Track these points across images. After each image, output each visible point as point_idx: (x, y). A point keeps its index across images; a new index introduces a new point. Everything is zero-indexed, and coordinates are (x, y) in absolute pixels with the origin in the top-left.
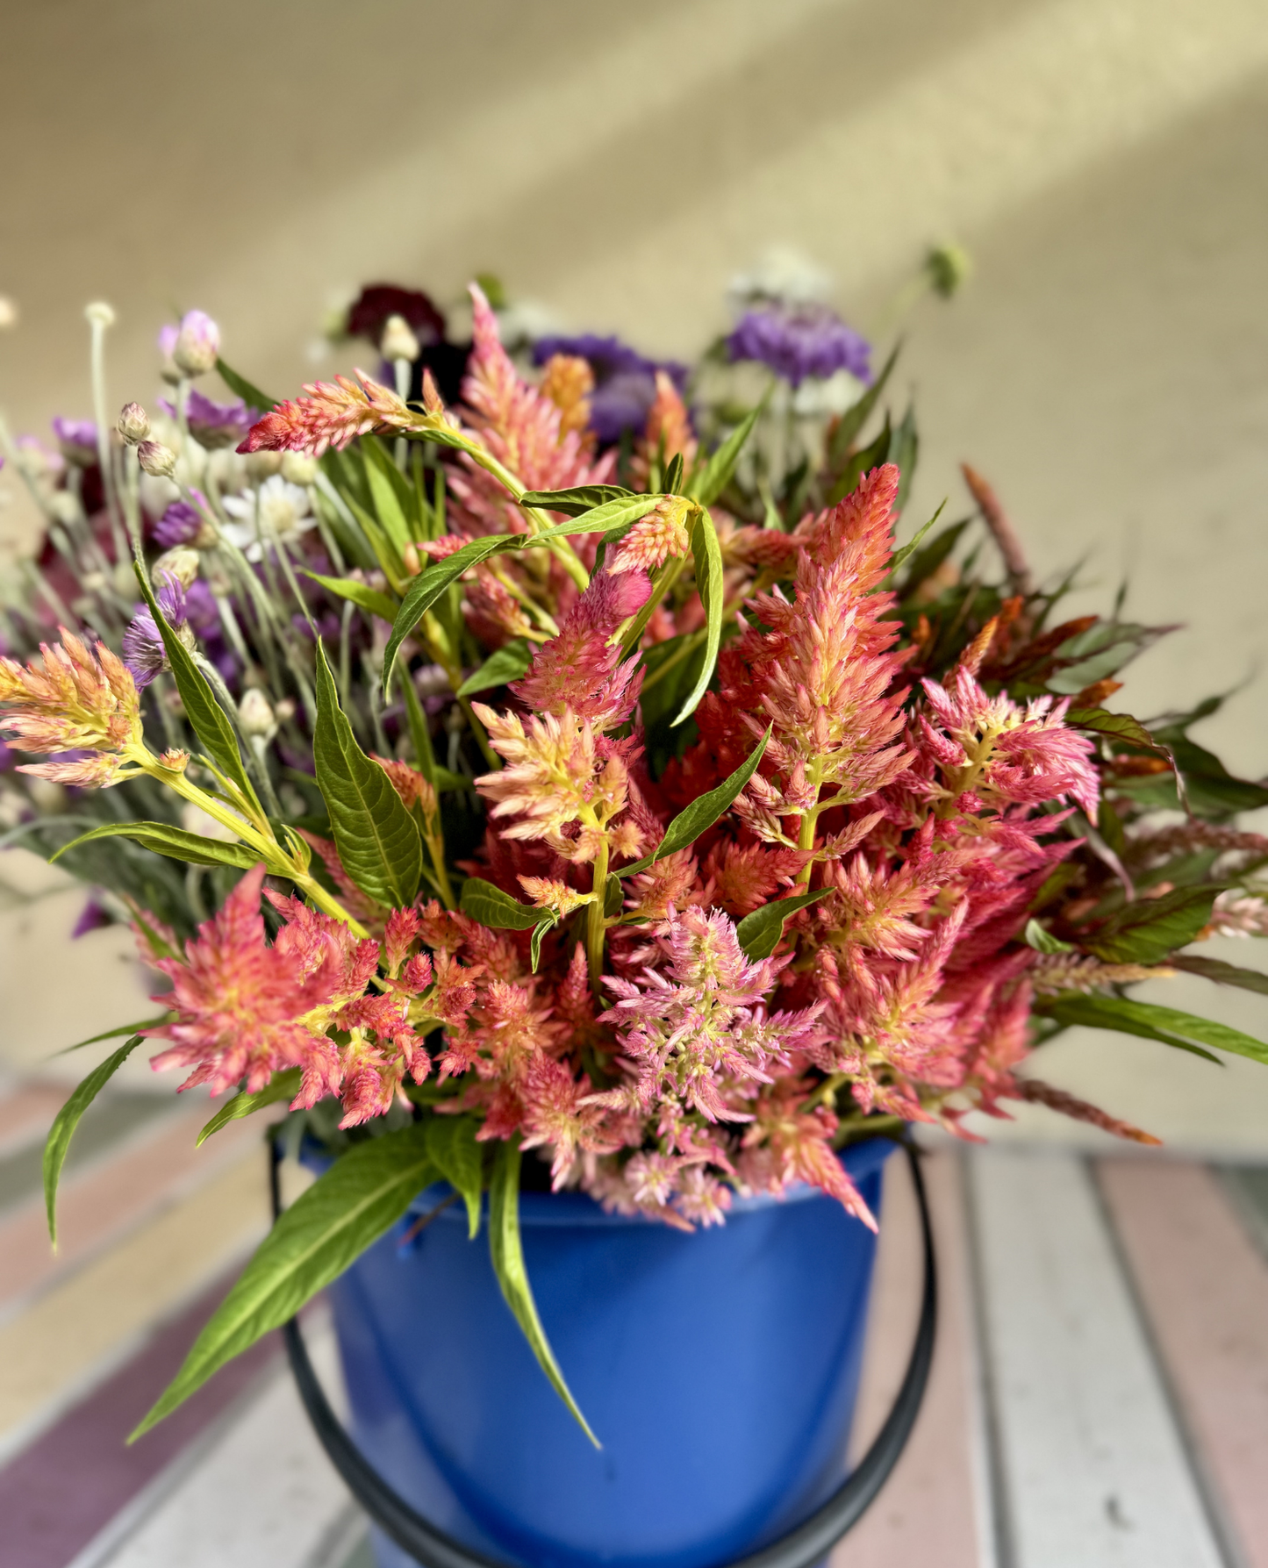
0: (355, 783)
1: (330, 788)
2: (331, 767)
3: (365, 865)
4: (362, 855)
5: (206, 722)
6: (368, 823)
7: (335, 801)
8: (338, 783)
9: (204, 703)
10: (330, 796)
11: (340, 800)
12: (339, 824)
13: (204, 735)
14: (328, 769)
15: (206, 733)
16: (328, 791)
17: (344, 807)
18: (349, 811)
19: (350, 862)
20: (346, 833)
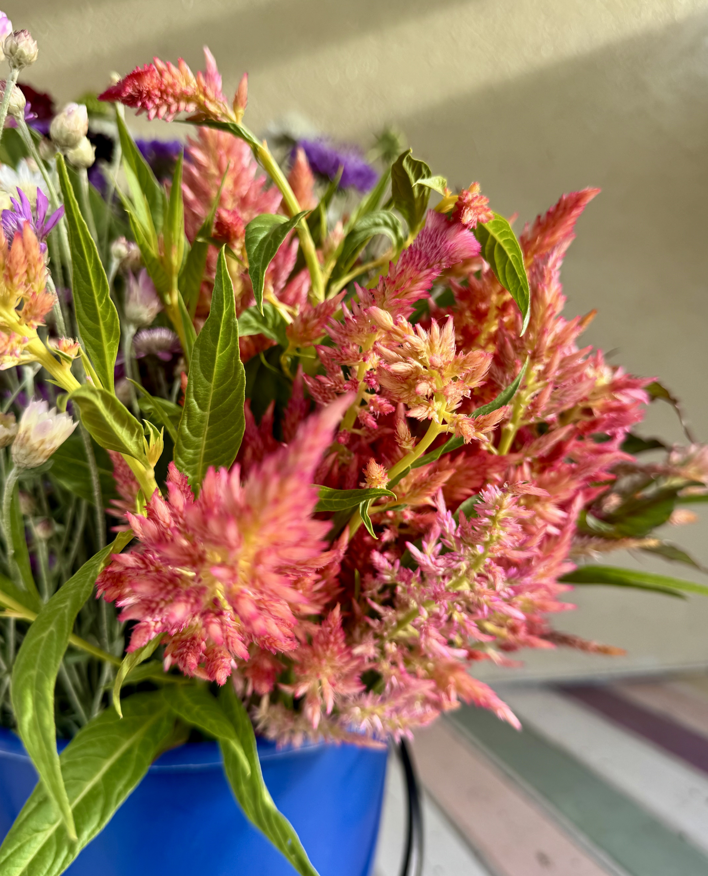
0: (212, 385)
1: (195, 387)
2: (201, 368)
3: (188, 463)
4: (189, 454)
5: (90, 319)
6: (204, 424)
7: (193, 400)
8: (202, 383)
9: (94, 300)
10: (192, 394)
11: (197, 400)
12: (185, 422)
13: (86, 332)
14: (199, 369)
15: (88, 329)
16: (192, 390)
17: (197, 407)
18: (198, 410)
19: (179, 459)
20: (187, 431)
